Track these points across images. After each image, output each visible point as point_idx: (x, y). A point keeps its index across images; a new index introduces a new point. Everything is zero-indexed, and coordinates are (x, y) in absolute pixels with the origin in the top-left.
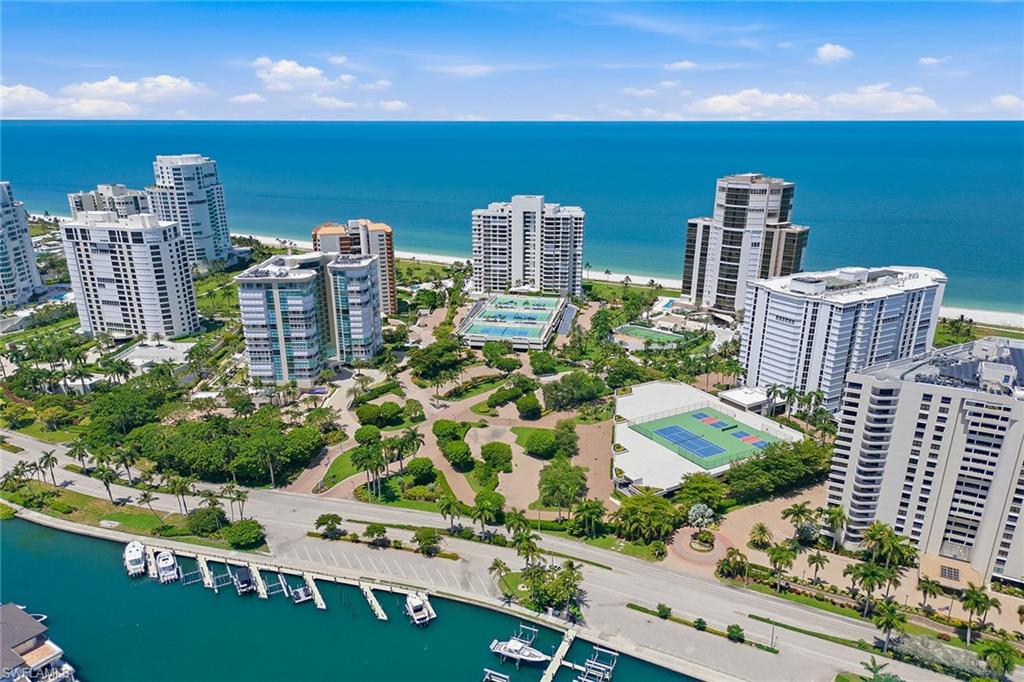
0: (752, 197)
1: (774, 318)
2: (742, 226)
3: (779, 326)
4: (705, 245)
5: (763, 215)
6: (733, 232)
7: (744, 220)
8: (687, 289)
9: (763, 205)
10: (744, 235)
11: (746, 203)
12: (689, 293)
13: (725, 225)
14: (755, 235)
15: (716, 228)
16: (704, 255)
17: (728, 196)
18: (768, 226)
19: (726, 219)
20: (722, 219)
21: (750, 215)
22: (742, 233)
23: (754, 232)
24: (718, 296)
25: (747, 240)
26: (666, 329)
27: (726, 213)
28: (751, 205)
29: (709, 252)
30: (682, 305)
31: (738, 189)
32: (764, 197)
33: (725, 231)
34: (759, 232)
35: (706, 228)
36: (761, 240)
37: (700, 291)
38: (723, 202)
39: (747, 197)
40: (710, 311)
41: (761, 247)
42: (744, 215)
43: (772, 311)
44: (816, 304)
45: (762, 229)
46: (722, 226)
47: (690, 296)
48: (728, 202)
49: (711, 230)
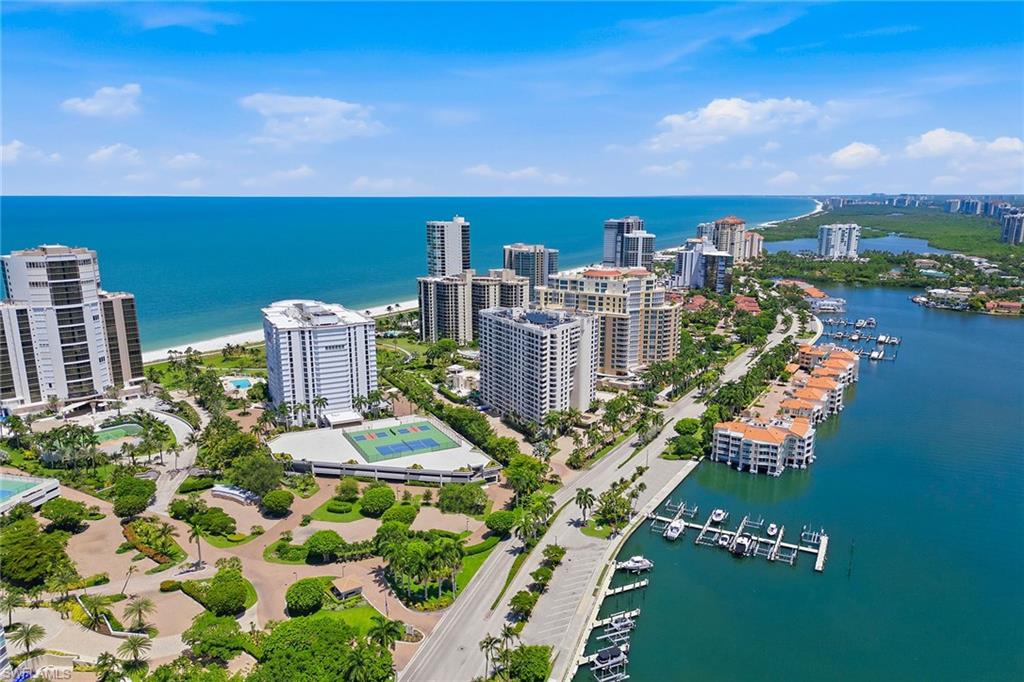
0: (82, 269)
1: (324, 349)
2: (79, 301)
4: (25, 332)
5: (94, 286)
6: (69, 309)
7: (80, 294)
8: (8, 391)
9: (91, 276)
10: (84, 310)
11: (77, 276)
12: (13, 396)
13: (56, 303)
14: (93, 308)
15: (38, 310)
16: (27, 344)
17: (49, 271)
18: (101, 297)
19: (54, 296)
20: (49, 298)
21: (84, 288)
22: (81, 308)
23: (92, 305)
24: (68, 384)
25: (87, 315)
27: (53, 290)
28: (83, 277)
29: (33, 339)
31: (63, 263)
32: (90, 267)
33: (57, 310)
34: (96, 304)
35: (22, 314)
36: (99, 311)
37: (35, 387)
38: (45, 279)
39: (76, 269)
40: (66, 403)
41: (101, 319)
42: (79, 288)
43: (319, 345)
44: (355, 328)
45: (97, 300)
46: (51, 306)
47: (19, 397)
48: (51, 277)
49: (29, 314)
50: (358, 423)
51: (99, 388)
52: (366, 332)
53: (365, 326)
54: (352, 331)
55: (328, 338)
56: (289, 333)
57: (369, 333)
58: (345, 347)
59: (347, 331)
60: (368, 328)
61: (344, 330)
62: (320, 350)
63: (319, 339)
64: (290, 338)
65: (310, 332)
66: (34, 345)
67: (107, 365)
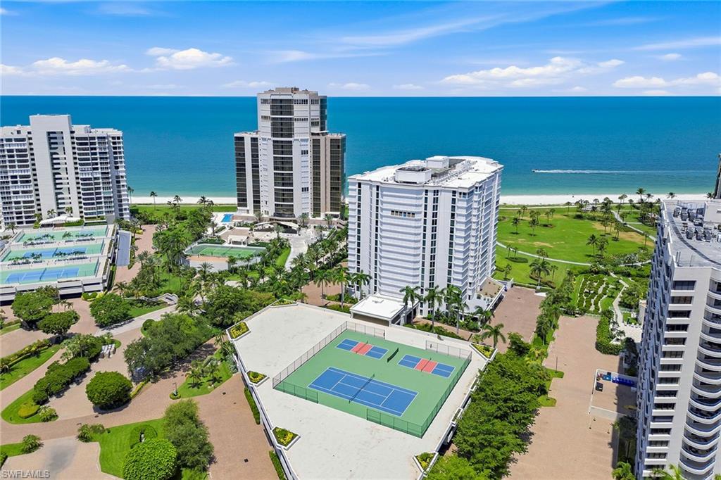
0: (296, 107)
1: (389, 214)
2: (290, 136)
3: (400, 222)
4: (255, 157)
5: (307, 124)
6: (282, 142)
7: (291, 130)
8: (242, 201)
9: (306, 115)
10: (294, 144)
11: (291, 113)
12: (246, 206)
13: (274, 135)
14: (303, 143)
15: (264, 139)
16: (255, 167)
17: (272, 107)
18: (313, 134)
19: (274, 129)
20: (269, 130)
21: (296, 124)
22: (291, 141)
23: (302, 140)
24: (276, 205)
25: (297, 149)
26: (240, 243)
27: (273, 124)
28: (296, 115)
29: (260, 163)
30: (242, 217)
31: (281, 101)
32: (306, 107)
33: (274, 142)
34: (307, 140)
35: (254, 140)
36: (308, 147)
37: (257, 202)
38: (268, 114)
39: (291, 107)
40: (270, 220)
41: (310, 154)
42: (292, 124)
43: (385, 206)
44: (436, 192)
45: (308, 137)
46: (270, 137)
47: (248, 208)
48: (273, 113)
49: (260, 142)
50: (385, 323)
51: (298, 213)
52: (454, 200)
53: (454, 192)
54: (431, 196)
55: (402, 201)
56: (360, 185)
57: (458, 204)
58: (417, 217)
59: (424, 195)
60: (457, 196)
61: (419, 192)
62: (385, 213)
63: (385, 199)
64: (360, 192)
65: (378, 187)
66: (260, 168)
67: (310, 194)
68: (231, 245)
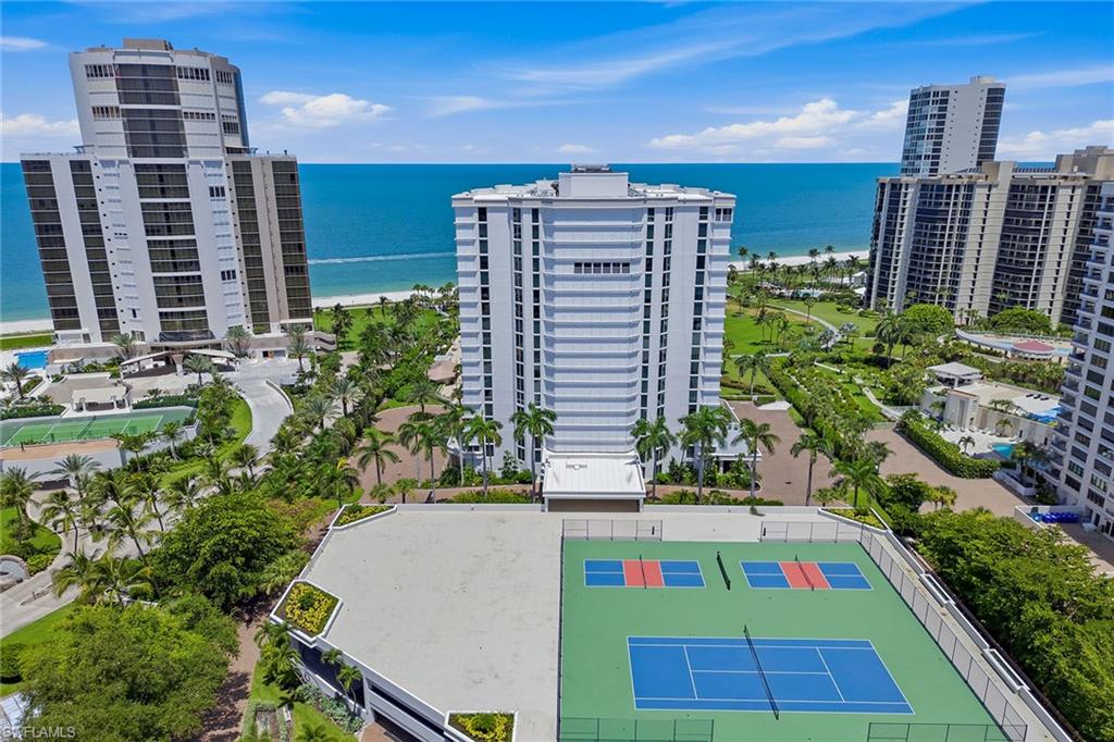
0: (184, 86)
1: (570, 270)
2: (180, 152)
3: (597, 286)
4: (88, 207)
5: (215, 127)
6: (159, 167)
7: (181, 138)
8: (66, 314)
9: (207, 105)
10: (189, 171)
11: (175, 100)
12: (77, 325)
13: (135, 152)
14: (210, 171)
15: (107, 164)
16: (92, 231)
17: (121, 84)
18: (230, 150)
19: (132, 138)
20: (122, 140)
21: (190, 126)
22: (182, 167)
23: (209, 164)
24: (161, 314)
25: (197, 181)
27: (128, 125)
28: (186, 104)
29: (104, 222)
30: (76, 352)
31: (144, 68)
32: (207, 87)
33: (138, 167)
34: (218, 164)
35: (80, 167)
36: (224, 179)
37: (107, 314)
38: (113, 100)
39: (172, 85)
40: (154, 349)
41: (230, 195)
42: (178, 126)
43: (558, 254)
44: (669, 212)
45: (220, 156)
46: (125, 157)
47: (85, 330)
48: (124, 98)
49: (95, 171)
51: (218, 328)
52: (703, 229)
53: (704, 211)
54: (660, 221)
55: (599, 237)
56: (482, 213)
57: (711, 235)
58: (634, 270)
59: (644, 222)
60: (711, 219)
61: (636, 215)
62: (559, 271)
63: (559, 238)
64: (483, 230)
65: (535, 212)
66: (106, 234)
67: (239, 286)
68: (86, 413)
